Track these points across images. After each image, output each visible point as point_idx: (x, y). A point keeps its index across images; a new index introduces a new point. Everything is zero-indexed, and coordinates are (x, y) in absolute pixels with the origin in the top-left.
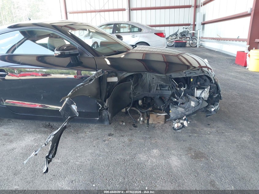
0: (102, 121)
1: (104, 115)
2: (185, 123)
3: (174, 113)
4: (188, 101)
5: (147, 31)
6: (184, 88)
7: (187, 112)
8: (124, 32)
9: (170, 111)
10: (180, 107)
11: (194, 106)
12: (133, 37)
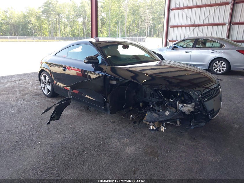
0: (106, 110)
1: (107, 106)
2: (163, 129)
3: (149, 116)
4: (164, 110)
5: (229, 48)
6: (171, 100)
7: (160, 118)
8: (215, 46)
9: (146, 114)
10: (156, 113)
11: (167, 115)
12: (212, 52)
